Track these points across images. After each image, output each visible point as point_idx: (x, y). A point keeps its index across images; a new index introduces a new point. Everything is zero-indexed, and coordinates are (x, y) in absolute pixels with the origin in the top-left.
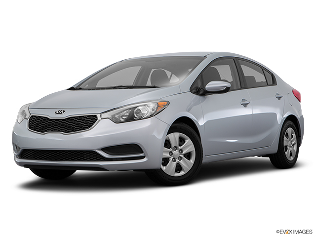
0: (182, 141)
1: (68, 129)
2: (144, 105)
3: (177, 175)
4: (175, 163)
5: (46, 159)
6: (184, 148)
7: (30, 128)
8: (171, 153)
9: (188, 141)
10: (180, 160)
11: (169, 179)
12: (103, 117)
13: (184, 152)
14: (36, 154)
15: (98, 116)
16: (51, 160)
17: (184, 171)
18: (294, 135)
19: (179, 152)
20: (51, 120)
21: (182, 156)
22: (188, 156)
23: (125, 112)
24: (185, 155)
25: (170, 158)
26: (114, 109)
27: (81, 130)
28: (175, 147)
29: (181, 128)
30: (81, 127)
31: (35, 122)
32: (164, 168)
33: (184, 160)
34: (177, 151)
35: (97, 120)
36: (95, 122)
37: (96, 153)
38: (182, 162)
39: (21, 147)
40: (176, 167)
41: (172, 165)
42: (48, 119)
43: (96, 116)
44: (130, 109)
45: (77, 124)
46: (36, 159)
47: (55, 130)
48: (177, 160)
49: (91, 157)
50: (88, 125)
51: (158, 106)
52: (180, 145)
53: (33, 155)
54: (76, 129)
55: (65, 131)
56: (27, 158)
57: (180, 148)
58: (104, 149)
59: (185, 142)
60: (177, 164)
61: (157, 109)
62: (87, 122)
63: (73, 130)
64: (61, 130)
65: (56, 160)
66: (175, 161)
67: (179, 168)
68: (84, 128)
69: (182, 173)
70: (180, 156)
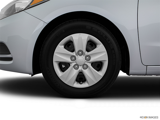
4: (77, 71)
8: (73, 58)
9: (101, 47)
10: (85, 69)
13: (92, 60)
17: (88, 83)
19: (86, 58)
21: (89, 64)
25: (72, 63)
33: (90, 69)
34: (83, 56)
40: (78, 76)
41: (72, 73)
48: (80, 68)
57: (87, 53)
59: (96, 47)
60: (80, 72)
70: (86, 63)
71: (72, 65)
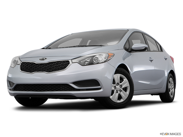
0: (121, 79)
1: (49, 70)
2: (99, 55)
3: (119, 101)
4: (118, 94)
5: (33, 91)
6: (123, 84)
7: (21, 70)
8: (115, 87)
9: (125, 80)
10: (121, 92)
11: (114, 104)
12: (73, 62)
13: (123, 87)
14: (26, 87)
15: (70, 61)
16: (36, 91)
17: (123, 99)
18: (173, 82)
19: (120, 86)
20: (37, 64)
21: (122, 89)
22: (125, 89)
23: (87, 59)
24: (123, 89)
25: (115, 90)
26: (80, 57)
27: (58, 70)
28: (117, 83)
29: (121, 71)
30: (58, 69)
31: (25, 66)
32: (111, 97)
33: (123, 92)
34: (119, 86)
35: (69, 63)
36: (68, 65)
37: (69, 85)
38: (122, 93)
39: (15, 83)
40: (118, 96)
41: (116, 95)
42: (35, 63)
43: (68, 61)
44: (91, 57)
45: (55, 66)
46: (26, 91)
47: (40, 71)
48: (119, 92)
49: (65, 88)
50: (63, 67)
51: (109, 56)
52: (121, 82)
53: (24, 88)
54: (55, 70)
55: (47, 71)
56: (19, 90)
57: (121, 84)
58: (74, 83)
59: (123, 80)
60: (119, 94)
61: (108, 58)
62: (62, 65)
63: (52, 71)
64: (44, 70)
65: (40, 91)
66: (117, 92)
67: (120, 97)
68: (60, 69)
69: (122, 100)
70: (121, 89)
71: (115, 91)
